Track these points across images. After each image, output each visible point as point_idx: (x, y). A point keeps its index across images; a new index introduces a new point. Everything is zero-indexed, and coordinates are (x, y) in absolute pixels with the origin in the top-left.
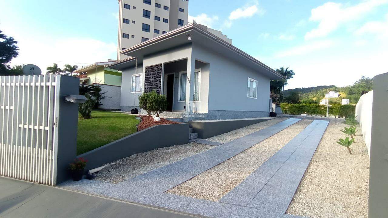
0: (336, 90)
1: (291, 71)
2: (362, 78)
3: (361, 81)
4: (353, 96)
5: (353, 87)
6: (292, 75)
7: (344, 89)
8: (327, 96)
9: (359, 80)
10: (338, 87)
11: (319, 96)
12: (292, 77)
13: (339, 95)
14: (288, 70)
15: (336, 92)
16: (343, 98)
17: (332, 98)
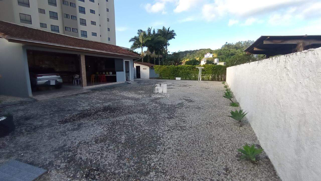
0: (211, 52)
1: (173, 31)
2: (226, 43)
3: (225, 45)
4: (220, 56)
5: (221, 50)
6: (174, 35)
7: (216, 52)
8: (206, 56)
9: (224, 45)
10: (212, 50)
11: (201, 57)
12: (174, 38)
13: (213, 56)
14: (170, 30)
15: (211, 54)
16: (215, 58)
17: (209, 58)
